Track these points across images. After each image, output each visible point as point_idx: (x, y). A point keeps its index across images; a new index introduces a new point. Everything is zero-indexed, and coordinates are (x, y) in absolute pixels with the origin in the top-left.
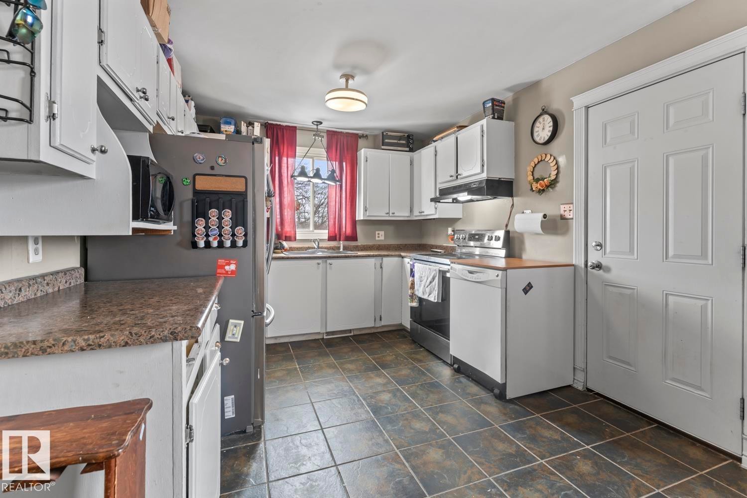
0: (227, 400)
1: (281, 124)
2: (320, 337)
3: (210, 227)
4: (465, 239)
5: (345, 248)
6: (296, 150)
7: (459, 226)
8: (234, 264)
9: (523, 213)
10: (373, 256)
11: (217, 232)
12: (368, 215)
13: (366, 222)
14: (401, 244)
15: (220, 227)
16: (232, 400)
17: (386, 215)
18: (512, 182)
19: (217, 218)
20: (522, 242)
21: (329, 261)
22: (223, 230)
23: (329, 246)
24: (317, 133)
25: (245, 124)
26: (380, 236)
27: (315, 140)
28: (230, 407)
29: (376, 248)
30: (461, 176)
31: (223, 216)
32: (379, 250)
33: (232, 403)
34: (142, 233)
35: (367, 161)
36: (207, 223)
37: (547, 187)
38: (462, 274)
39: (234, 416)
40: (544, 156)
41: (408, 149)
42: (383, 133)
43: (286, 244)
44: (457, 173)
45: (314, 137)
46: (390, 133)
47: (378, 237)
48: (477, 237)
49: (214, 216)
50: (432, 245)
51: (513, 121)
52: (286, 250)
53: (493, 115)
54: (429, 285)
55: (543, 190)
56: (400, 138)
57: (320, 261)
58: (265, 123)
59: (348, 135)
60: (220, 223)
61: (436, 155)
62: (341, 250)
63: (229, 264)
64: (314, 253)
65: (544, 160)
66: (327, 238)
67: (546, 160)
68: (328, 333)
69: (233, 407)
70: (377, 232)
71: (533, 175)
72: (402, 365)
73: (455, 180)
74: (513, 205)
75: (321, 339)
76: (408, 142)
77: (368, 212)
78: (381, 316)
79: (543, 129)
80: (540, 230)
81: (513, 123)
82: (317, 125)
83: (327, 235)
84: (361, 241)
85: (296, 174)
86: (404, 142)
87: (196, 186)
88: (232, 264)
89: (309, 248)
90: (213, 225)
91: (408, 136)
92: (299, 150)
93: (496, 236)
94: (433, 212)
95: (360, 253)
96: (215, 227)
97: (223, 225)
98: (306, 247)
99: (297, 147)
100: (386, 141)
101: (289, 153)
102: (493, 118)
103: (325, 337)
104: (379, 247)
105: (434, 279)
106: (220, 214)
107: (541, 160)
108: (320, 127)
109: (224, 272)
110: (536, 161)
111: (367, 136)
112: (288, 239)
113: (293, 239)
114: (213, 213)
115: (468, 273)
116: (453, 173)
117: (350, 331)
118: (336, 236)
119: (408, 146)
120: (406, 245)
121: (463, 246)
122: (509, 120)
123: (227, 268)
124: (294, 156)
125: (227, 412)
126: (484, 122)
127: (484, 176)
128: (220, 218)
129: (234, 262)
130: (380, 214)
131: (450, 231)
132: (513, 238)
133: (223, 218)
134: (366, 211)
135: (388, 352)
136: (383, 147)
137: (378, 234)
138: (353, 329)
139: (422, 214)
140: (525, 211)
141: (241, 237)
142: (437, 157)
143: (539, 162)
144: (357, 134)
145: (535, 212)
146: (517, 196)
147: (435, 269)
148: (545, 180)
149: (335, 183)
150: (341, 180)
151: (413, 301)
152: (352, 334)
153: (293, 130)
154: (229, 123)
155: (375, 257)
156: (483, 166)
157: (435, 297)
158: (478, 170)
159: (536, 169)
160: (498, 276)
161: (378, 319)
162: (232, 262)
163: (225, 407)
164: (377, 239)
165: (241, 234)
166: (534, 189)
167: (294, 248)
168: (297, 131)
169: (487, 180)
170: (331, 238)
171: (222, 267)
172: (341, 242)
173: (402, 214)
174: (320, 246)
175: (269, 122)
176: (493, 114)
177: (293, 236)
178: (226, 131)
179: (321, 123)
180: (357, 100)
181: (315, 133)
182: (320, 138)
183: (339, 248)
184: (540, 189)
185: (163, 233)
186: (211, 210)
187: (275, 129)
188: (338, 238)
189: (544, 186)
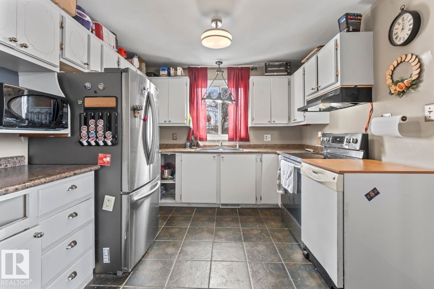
0: (104, 250)
1: (198, 67)
2: (217, 206)
3: (90, 132)
4: (329, 141)
5: (240, 146)
6: (207, 83)
7: (327, 131)
8: (109, 157)
9: (382, 116)
10: (254, 153)
11: (94, 135)
12: (254, 123)
13: (254, 128)
14: (284, 144)
15: (96, 132)
16: (108, 251)
17: (269, 123)
18: (371, 88)
19: (94, 126)
20: (382, 145)
21: (222, 155)
22: (98, 134)
23: (230, 145)
24: (219, 70)
25: (173, 69)
26: (268, 138)
27: (218, 74)
28: (106, 255)
29: (264, 147)
30: (320, 88)
31: (98, 124)
32: (266, 148)
33: (108, 253)
34: (52, 136)
35: (253, 85)
36: (88, 129)
37: (408, 88)
38: (308, 173)
39: (109, 262)
40: (404, 57)
41: (286, 73)
42: (266, 64)
43: (201, 143)
44: (318, 85)
45: (217, 73)
46: (271, 63)
47: (266, 139)
48: (338, 139)
49: (92, 124)
50: (308, 146)
51: (371, 31)
52: (201, 147)
53: (347, 29)
54: (288, 178)
55: (403, 92)
56: (280, 66)
57: (215, 155)
58: (188, 68)
59: (242, 68)
60: (96, 129)
61: (304, 74)
62: (238, 147)
63: (106, 157)
64: (217, 149)
65: (404, 61)
66: (227, 139)
67: (406, 60)
68: (222, 205)
69: (108, 256)
70: (265, 136)
71: (392, 78)
72: (262, 240)
73: (316, 92)
74: (372, 109)
75: (217, 208)
76: (286, 68)
77: (254, 121)
78: (261, 196)
79: (403, 29)
80: (398, 133)
81: (371, 33)
82: (219, 64)
83: (228, 137)
84: (253, 141)
85: (205, 97)
86: (283, 68)
87: (85, 104)
88: (108, 157)
89: (216, 146)
90: (92, 130)
91: (287, 64)
92: (209, 82)
93: (353, 139)
94: (302, 119)
95: (245, 150)
96: (93, 132)
97: (98, 130)
98: (215, 145)
99: (208, 81)
100: (269, 69)
101: (203, 85)
102: (348, 31)
103: (220, 207)
104: (266, 146)
105: (291, 174)
106: (96, 123)
107: (401, 62)
108: (221, 66)
109: (103, 162)
110: (395, 63)
111: (256, 68)
112: (201, 139)
113: (204, 139)
114: (92, 122)
115: (312, 172)
116: (314, 86)
117: (238, 205)
118: (234, 138)
119: (286, 71)
120: (288, 145)
121: (329, 147)
122: (367, 29)
123: (104, 159)
124: (206, 87)
125: (105, 258)
126: (338, 37)
127: (338, 85)
128: (96, 126)
129: (109, 156)
130: (264, 122)
131: (320, 134)
132: (373, 141)
133: (98, 126)
134: (253, 120)
135: (258, 226)
136: (266, 74)
137: (266, 137)
138: (241, 204)
139: (295, 121)
140: (384, 115)
141: (110, 138)
142: (305, 76)
143: (398, 64)
144: (249, 68)
145: (395, 115)
146: (376, 101)
147: (291, 166)
148: (405, 81)
149: (232, 102)
150: (237, 100)
151: (280, 189)
152: (240, 207)
153: (205, 70)
154: (164, 70)
155: (256, 154)
156: (337, 76)
157: (291, 188)
158: (333, 81)
159: (395, 72)
160: (334, 179)
161: (259, 199)
162: (108, 155)
163: (104, 255)
164: (265, 140)
165: (109, 136)
166: (392, 92)
167: (207, 146)
168: (208, 70)
169: (342, 89)
170: (231, 140)
171: (102, 159)
172: (237, 142)
173: (282, 122)
174: (222, 144)
175: (190, 66)
176: (348, 27)
177: (204, 138)
178: (163, 75)
179: (222, 63)
180: (221, 36)
181: (217, 70)
182: (221, 73)
183: (236, 146)
184: (399, 91)
185: (64, 136)
186: (91, 120)
187: (194, 71)
188: (235, 140)
189: (404, 88)
